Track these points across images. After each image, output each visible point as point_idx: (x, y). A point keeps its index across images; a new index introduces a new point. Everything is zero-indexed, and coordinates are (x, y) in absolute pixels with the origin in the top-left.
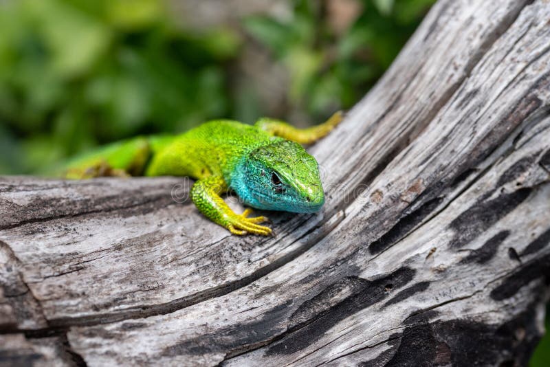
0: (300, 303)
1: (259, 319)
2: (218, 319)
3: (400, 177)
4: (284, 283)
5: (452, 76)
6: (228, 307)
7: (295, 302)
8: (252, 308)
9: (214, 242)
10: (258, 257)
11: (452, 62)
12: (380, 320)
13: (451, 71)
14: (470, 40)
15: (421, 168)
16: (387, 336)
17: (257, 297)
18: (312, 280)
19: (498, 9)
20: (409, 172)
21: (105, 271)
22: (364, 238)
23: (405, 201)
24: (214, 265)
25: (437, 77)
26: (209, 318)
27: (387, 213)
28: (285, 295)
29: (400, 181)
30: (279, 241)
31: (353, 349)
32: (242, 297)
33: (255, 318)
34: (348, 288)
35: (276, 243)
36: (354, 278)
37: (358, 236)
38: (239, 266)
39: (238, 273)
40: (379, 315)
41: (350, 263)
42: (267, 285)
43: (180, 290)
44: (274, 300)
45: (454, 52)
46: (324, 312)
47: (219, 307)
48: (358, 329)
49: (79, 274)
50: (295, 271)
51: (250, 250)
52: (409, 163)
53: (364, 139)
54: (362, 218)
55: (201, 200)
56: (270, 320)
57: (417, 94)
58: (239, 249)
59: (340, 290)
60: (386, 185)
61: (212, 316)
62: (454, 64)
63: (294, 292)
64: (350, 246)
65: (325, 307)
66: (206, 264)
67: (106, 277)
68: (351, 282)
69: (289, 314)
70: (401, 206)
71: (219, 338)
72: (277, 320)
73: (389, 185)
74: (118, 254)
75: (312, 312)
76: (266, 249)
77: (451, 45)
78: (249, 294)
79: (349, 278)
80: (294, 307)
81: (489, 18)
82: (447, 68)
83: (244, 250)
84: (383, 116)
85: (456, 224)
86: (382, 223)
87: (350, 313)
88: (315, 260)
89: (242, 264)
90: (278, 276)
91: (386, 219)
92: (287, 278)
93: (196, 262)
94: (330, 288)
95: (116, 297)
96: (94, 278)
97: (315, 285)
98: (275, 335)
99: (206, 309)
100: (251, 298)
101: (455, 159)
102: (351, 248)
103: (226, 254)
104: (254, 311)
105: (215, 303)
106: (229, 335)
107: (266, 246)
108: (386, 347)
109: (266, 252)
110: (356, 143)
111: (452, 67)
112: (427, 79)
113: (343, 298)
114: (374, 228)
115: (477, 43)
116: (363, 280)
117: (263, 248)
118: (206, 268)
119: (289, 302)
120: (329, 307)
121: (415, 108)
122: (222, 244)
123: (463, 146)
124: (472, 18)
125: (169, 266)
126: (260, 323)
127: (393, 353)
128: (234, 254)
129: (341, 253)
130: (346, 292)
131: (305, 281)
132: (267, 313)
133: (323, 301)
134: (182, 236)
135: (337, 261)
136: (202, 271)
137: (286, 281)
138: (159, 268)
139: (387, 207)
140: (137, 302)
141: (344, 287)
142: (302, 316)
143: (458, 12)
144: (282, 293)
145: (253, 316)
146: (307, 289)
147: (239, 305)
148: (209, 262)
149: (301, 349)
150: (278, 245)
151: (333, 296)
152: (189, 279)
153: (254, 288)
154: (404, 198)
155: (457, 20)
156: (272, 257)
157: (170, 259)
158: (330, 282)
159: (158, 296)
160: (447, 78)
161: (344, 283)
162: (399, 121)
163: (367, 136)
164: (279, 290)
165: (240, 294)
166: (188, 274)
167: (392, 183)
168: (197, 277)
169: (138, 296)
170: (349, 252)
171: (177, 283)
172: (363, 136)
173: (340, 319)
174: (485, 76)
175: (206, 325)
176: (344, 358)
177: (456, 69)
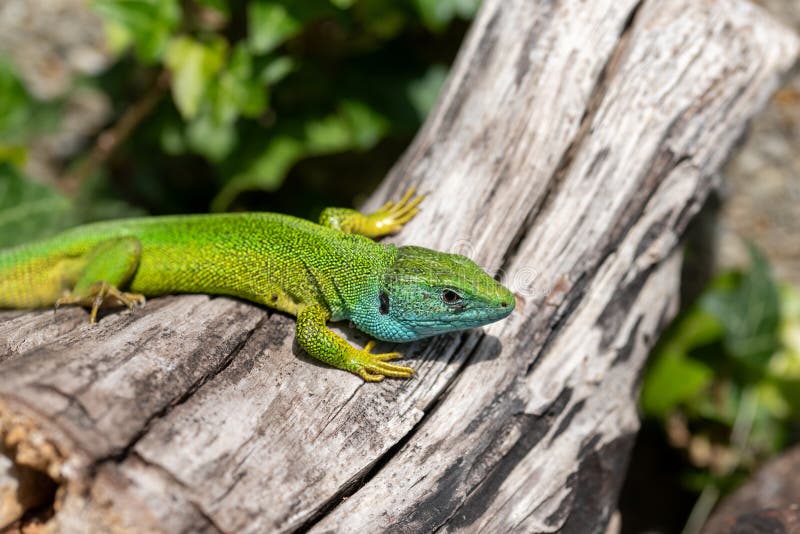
0: (473, 460)
1: (435, 489)
2: (395, 501)
3: (540, 275)
4: (446, 437)
5: (567, 132)
6: (398, 482)
7: (467, 459)
8: (422, 478)
9: (348, 396)
10: (406, 408)
11: (565, 115)
12: (551, 460)
13: (566, 126)
14: (579, 81)
15: (561, 259)
16: (563, 478)
17: (423, 460)
18: (477, 426)
19: (603, 36)
20: (549, 266)
21: (266, 471)
22: (519, 361)
23: (553, 305)
24: (363, 429)
25: (552, 135)
26: (384, 502)
27: (536, 322)
28: (452, 452)
29: (541, 280)
30: (422, 381)
31: (536, 504)
32: (408, 465)
33: (431, 491)
34: (515, 428)
35: (420, 384)
36: (521, 414)
37: (512, 360)
38: (391, 424)
39: (394, 434)
40: (549, 453)
41: (512, 396)
42: (429, 443)
43: (341, 472)
44: (441, 461)
45: (564, 100)
46: (496, 463)
47: (390, 486)
48: (533, 477)
49: (245, 483)
50: (454, 419)
51: (394, 400)
52: (546, 254)
53: (478, 227)
54: (510, 335)
55: (319, 344)
56: (445, 488)
57: (531, 160)
58: (382, 400)
59: (508, 433)
60: (526, 288)
61: (387, 499)
62: (568, 115)
63: (461, 446)
64: (506, 374)
65: (497, 458)
66: (354, 431)
67: (270, 479)
68: (518, 421)
69: (463, 477)
70: (548, 311)
71: (405, 528)
72: (452, 486)
73: (530, 286)
74: (265, 442)
75: (485, 467)
76: (411, 395)
77: (560, 91)
78: (414, 459)
79: (515, 415)
80: (466, 465)
81: (595, 50)
82: (561, 122)
83: (389, 402)
84: (493, 193)
85: (601, 321)
86: (532, 337)
87: (521, 457)
88: (472, 399)
89: (393, 420)
90: (437, 429)
91: (536, 331)
92: (447, 429)
93: (342, 429)
94: (498, 434)
95: (290, 503)
96: (260, 483)
97: (482, 434)
98: (458, 506)
99: (378, 492)
100: (417, 464)
101: (593, 241)
102: (508, 376)
103: (370, 411)
104: (426, 481)
105: (384, 480)
106: (412, 520)
107: (410, 390)
108: (565, 492)
109: (411, 399)
110: (470, 232)
111: (566, 120)
112: (540, 138)
113: (513, 442)
114: (526, 346)
115: (588, 84)
116: (529, 415)
117: (408, 394)
118: (356, 434)
119: (460, 460)
120: (500, 457)
121: (534, 179)
122: (360, 397)
123: (602, 223)
124: (574, 52)
125: (318, 442)
126: (438, 495)
127: (572, 498)
128: (379, 408)
129: (498, 385)
130: (514, 434)
131: (470, 429)
132: (440, 480)
133: (494, 451)
134: (311, 395)
135: (498, 397)
136: (355, 441)
137: (449, 434)
138: (309, 448)
139: (533, 315)
140: (313, 503)
141: (511, 428)
142: (476, 476)
143: (556, 44)
144: (448, 449)
145: (428, 489)
146: (476, 440)
147: (408, 477)
148: (355, 427)
149: (480, 516)
150: (422, 387)
151: (502, 442)
152: (344, 455)
153: (417, 451)
154: (551, 301)
155: (557, 55)
156: (419, 403)
157: (315, 433)
158: (497, 425)
159: (324, 488)
160: (562, 136)
161: (511, 423)
162: (517, 199)
163: (481, 222)
164: (443, 447)
165: (405, 462)
166: (340, 448)
167: (533, 283)
168: (351, 450)
169: (309, 493)
170: (507, 382)
171: (334, 464)
172: (476, 222)
173: (511, 468)
174: (612, 130)
175: (385, 513)
176: (530, 518)
177: (571, 121)
